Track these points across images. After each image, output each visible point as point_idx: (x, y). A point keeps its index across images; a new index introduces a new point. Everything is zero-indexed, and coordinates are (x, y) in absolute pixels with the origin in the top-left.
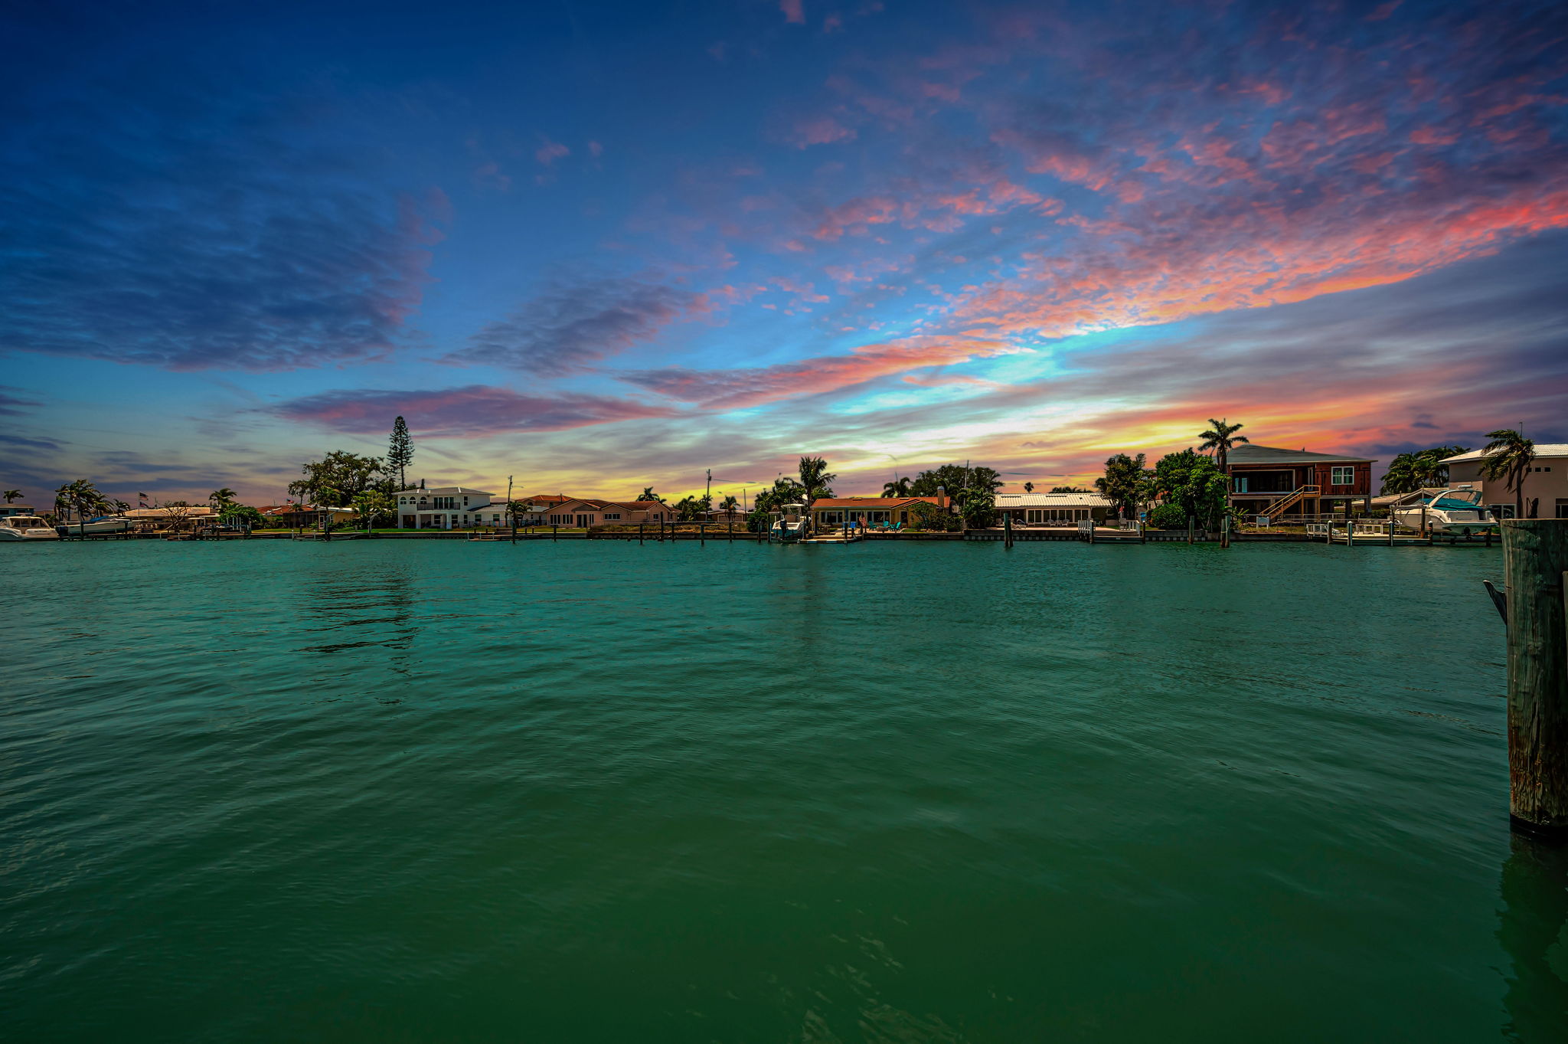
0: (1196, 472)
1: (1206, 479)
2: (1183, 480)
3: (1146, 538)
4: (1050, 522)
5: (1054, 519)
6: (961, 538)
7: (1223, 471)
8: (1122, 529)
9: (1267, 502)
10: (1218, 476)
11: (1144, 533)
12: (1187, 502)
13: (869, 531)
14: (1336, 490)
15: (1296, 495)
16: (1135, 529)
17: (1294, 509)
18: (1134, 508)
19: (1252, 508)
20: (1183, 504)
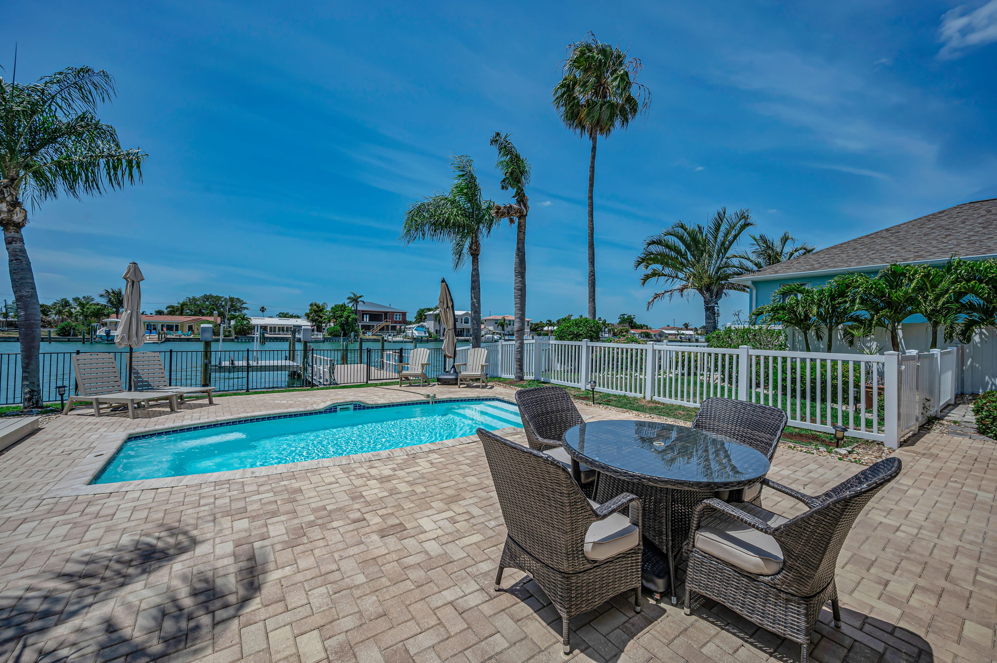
0: (345, 314)
1: (349, 316)
2: (341, 317)
3: (325, 340)
4: (281, 332)
5: (283, 331)
6: (232, 340)
7: (356, 314)
8: (315, 336)
9: (373, 326)
10: (353, 316)
11: (324, 338)
12: (342, 326)
13: (168, 336)
14: (396, 322)
15: (383, 324)
16: (320, 336)
17: (382, 329)
18: (321, 327)
19: (367, 328)
20: (340, 326)
